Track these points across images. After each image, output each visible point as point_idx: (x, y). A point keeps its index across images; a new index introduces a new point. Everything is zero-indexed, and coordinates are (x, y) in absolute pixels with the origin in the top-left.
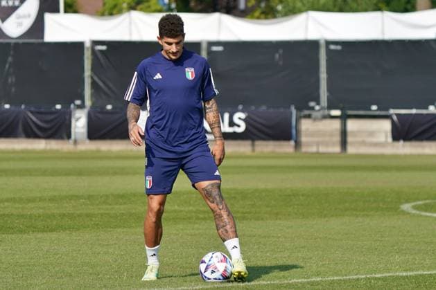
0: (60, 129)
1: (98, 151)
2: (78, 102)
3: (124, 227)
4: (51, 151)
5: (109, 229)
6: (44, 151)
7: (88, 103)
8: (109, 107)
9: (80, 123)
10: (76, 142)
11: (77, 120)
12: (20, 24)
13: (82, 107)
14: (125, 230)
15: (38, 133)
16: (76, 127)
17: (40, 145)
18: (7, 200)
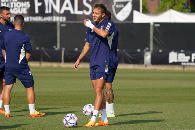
0: (139, 60)
1: (156, 70)
2: (147, 49)
3: (169, 102)
4: (136, 69)
5: (162, 103)
6: (132, 69)
7: (151, 49)
8: (160, 51)
9: (148, 57)
10: (146, 66)
11: (147, 56)
12: (123, 15)
13: (149, 50)
14: (169, 104)
15: (130, 61)
16: (146, 59)
17: (131, 67)
18: (119, 90)
